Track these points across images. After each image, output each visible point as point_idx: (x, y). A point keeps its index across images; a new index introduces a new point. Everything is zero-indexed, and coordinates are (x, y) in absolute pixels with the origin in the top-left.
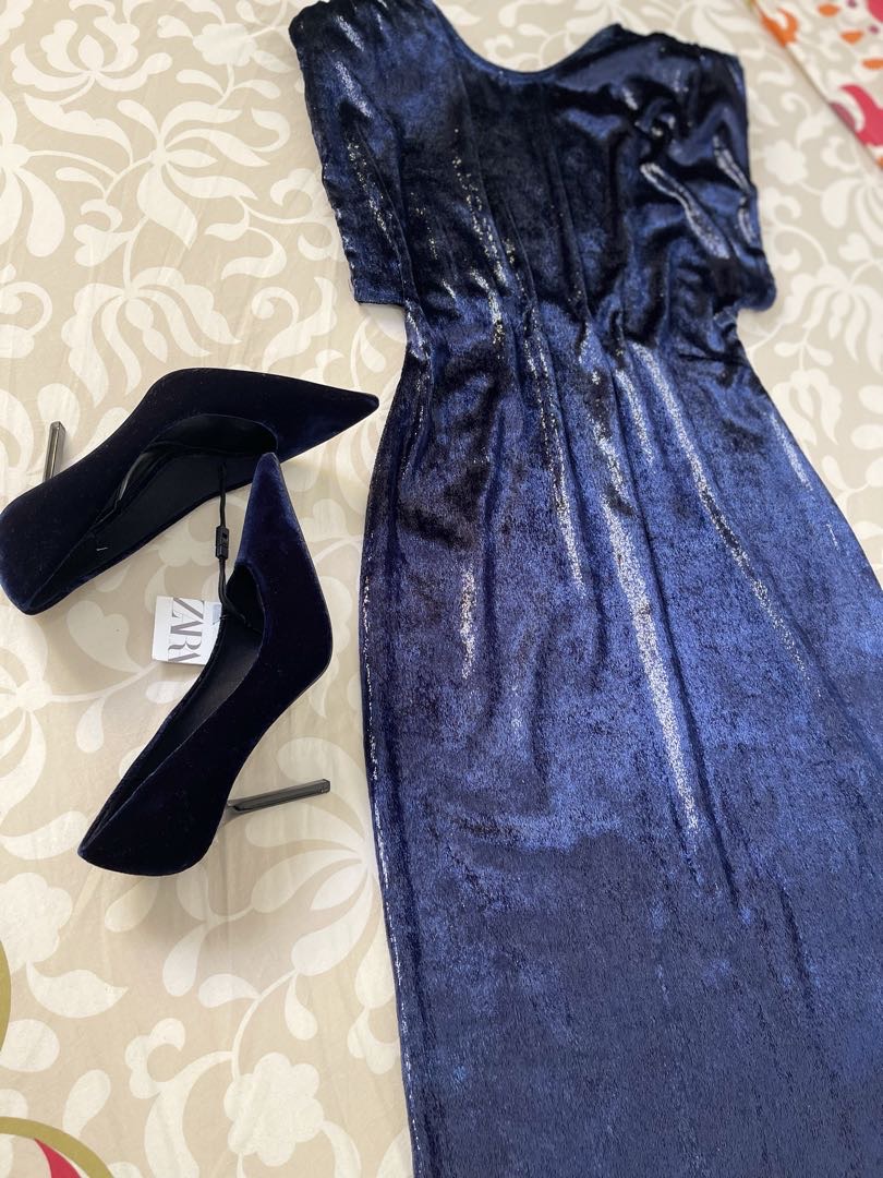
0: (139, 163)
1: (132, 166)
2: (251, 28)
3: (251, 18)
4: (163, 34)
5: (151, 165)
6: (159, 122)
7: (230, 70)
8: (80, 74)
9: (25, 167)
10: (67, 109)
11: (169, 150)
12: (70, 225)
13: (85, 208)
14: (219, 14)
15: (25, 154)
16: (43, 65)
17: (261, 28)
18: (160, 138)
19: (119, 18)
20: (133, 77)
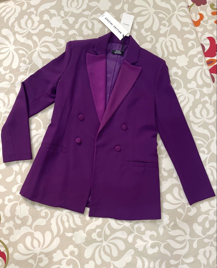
0: (34, 50)
1: (33, 50)
2: (62, 18)
3: (63, 15)
4: (44, 19)
5: (36, 50)
6: (39, 41)
7: (56, 29)
8: (26, 29)
9: (14, 50)
10: (23, 37)
11: (40, 47)
12: (20, 63)
13: (23, 59)
14: (56, 14)
15: (14, 47)
16: (20, 27)
17: (65, 17)
18: (39, 45)
19: (36, 15)
20: (36, 30)
